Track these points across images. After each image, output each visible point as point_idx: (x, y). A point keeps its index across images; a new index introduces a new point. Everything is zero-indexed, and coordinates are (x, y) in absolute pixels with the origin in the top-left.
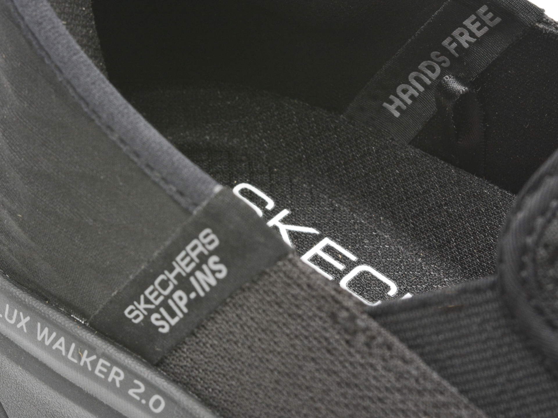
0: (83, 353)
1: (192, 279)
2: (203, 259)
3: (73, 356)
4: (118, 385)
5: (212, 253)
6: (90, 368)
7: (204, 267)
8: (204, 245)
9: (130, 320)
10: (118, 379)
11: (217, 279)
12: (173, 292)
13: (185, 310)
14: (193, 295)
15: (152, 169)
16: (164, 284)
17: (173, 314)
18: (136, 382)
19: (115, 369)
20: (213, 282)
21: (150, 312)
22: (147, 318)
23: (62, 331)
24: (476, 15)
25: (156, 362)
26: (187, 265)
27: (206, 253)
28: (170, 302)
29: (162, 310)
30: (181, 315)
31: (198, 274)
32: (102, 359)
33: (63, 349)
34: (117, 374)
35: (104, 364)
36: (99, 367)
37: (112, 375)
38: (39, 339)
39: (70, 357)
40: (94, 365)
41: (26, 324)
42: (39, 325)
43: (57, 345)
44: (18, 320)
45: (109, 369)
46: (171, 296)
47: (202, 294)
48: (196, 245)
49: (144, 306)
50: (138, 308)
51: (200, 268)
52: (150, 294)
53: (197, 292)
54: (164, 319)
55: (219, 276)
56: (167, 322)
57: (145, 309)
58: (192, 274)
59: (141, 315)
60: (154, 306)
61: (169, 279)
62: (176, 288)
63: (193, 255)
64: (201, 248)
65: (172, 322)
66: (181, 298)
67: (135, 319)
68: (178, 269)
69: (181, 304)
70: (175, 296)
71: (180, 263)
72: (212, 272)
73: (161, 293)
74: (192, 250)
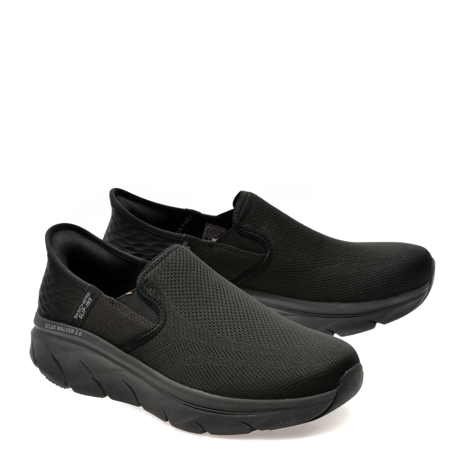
0: (66, 329)
1: (86, 304)
2: (88, 299)
3: (64, 330)
5: (89, 297)
6: (67, 332)
7: (88, 300)
9: (75, 318)
10: (73, 332)
11: (90, 302)
13: (85, 312)
14: (86, 307)
15: (78, 284)
16: (81, 308)
17: (83, 314)
18: (76, 331)
19: (72, 330)
20: (89, 303)
21: (79, 315)
23: (62, 326)
25: (80, 326)
26: (85, 301)
29: (81, 314)
30: (84, 313)
31: (87, 302)
32: (70, 329)
33: (62, 330)
34: (73, 331)
35: (70, 330)
36: (69, 331)
37: (72, 331)
38: (58, 330)
39: (64, 331)
40: (68, 330)
41: (55, 328)
42: (58, 326)
43: (61, 329)
44: (54, 327)
45: (71, 330)
46: (82, 310)
47: (88, 307)
48: (86, 296)
49: (77, 314)
50: (76, 315)
51: (87, 301)
52: (79, 311)
53: (87, 307)
54: (81, 315)
55: (90, 301)
56: (82, 316)
57: (78, 315)
58: (86, 303)
59: (77, 317)
60: (79, 313)
61: (82, 306)
62: (83, 307)
63: (86, 299)
64: (87, 297)
65: (83, 316)
66: (84, 309)
67: (76, 318)
68: (83, 303)
69: (84, 311)
70: (83, 309)
71: (84, 301)
72: (89, 301)
73: (80, 310)
74: (86, 298)
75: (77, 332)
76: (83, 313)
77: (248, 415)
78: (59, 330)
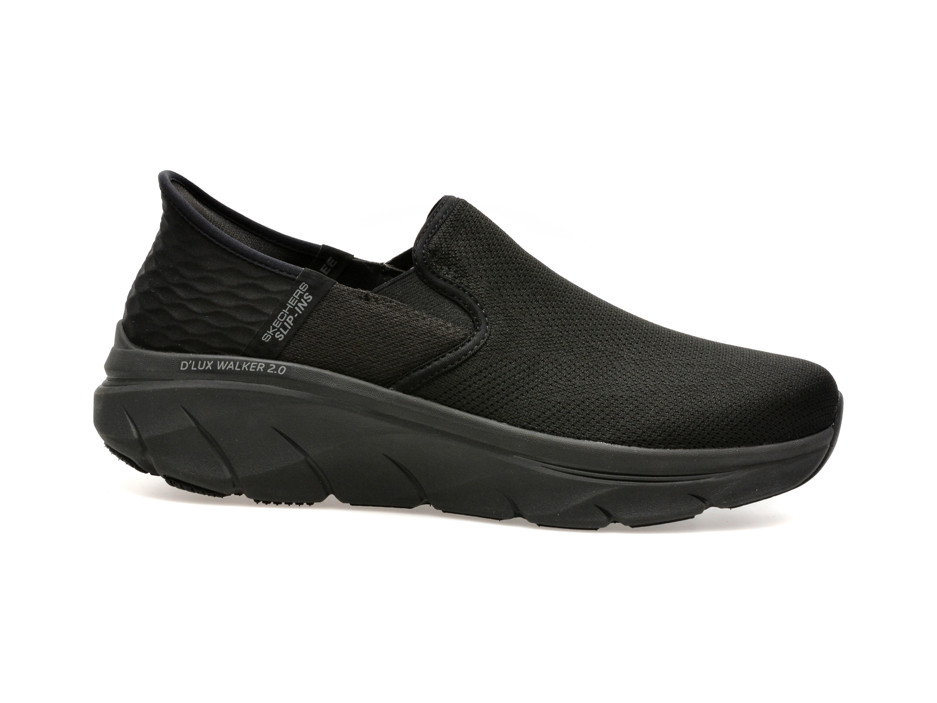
0: (243, 364)
1: (296, 308)
2: (301, 296)
3: (238, 368)
4: (262, 371)
5: (305, 292)
6: (247, 370)
7: (302, 300)
8: (301, 290)
9: (264, 340)
10: (261, 368)
11: (308, 303)
12: (286, 318)
13: (292, 324)
14: (296, 315)
15: (275, 269)
16: (282, 317)
18: (271, 365)
19: (260, 364)
20: (306, 305)
21: (274, 333)
22: (273, 337)
23: (229, 361)
24: (326, 264)
25: (276, 356)
26: (294, 303)
27: (303, 293)
28: (285, 323)
29: (281, 329)
30: (290, 328)
31: (299, 304)
32: (253, 363)
33: (232, 367)
34: (261, 366)
35: (254, 365)
36: (252, 366)
37: (259, 367)
38: (219, 368)
39: (236, 369)
40: (249, 367)
41: (211, 365)
42: (218, 362)
43: (229, 367)
44: (207, 365)
45: (257, 366)
46: (285, 321)
47: (301, 313)
48: (298, 292)
49: (271, 331)
50: (269, 334)
51: (300, 301)
52: (275, 324)
53: (298, 313)
54: (281, 333)
55: (308, 301)
56: (283, 334)
57: (272, 333)
58: (296, 305)
59: (271, 337)
60: (276, 329)
61: (285, 313)
62: (288, 315)
63: (297, 297)
64: (300, 292)
65: (285, 333)
66: (290, 320)
67: (267, 339)
68: (289, 306)
69: (290, 322)
70: (288, 320)
71: (291, 303)
72: (306, 301)
73: (280, 321)
74: (296, 295)
75: (272, 367)
76: (287, 328)
77: (699, 479)
78: (223, 369)
